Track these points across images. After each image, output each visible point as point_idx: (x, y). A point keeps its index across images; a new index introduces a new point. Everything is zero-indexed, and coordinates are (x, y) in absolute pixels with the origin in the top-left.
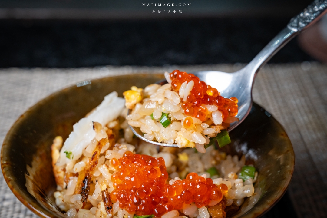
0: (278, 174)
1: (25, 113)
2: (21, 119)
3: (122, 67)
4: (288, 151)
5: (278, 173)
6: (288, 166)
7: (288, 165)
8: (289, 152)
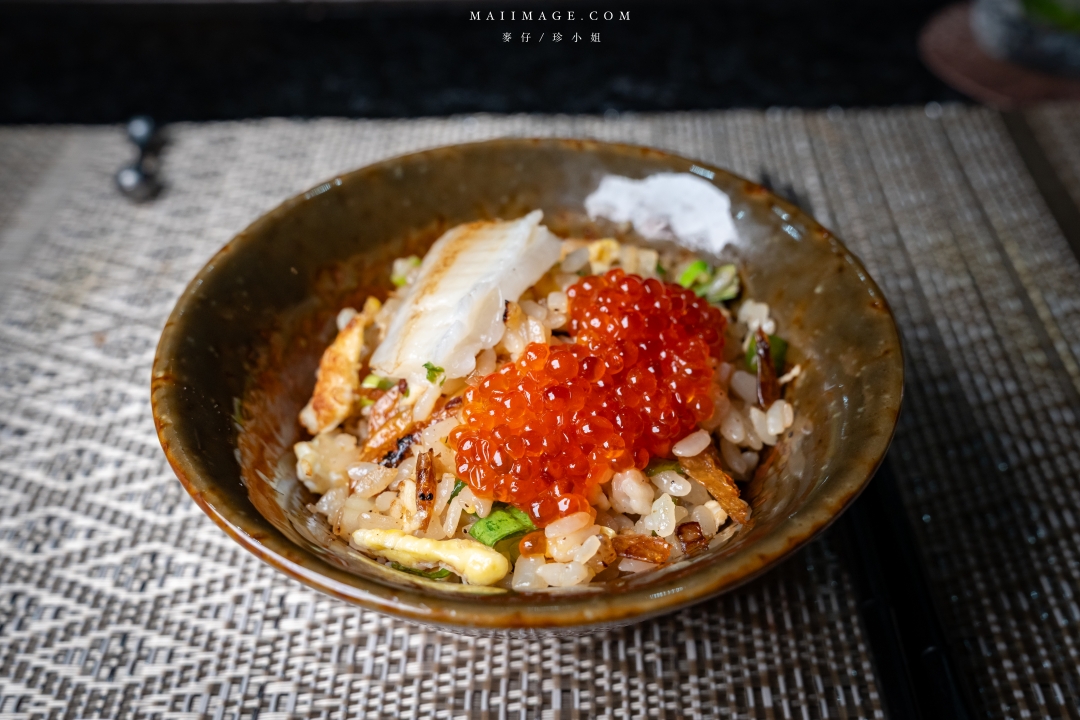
0: (859, 417)
1: (232, 241)
2: (224, 254)
3: (510, 117)
4: (887, 352)
5: (860, 413)
6: (887, 396)
7: (885, 392)
8: (890, 356)
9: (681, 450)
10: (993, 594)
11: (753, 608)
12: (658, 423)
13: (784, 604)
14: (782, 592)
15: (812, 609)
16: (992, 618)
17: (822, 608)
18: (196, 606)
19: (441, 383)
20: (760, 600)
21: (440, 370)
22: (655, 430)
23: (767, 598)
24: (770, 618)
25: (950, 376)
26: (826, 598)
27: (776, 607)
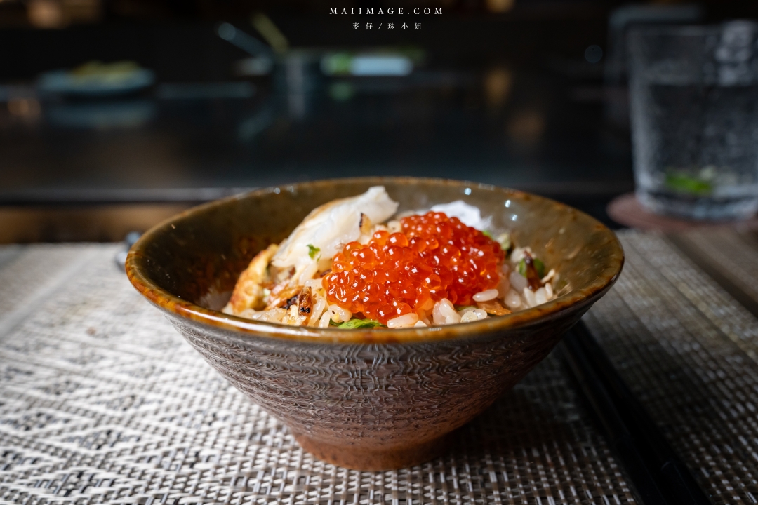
9: (478, 297)
10: (707, 446)
11: (536, 454)
12: (462, 276)
13: (558, 452)
14: (556, 446)
15: (578, 454)
16: (708, 458)
17: (585, 454)
18: (136, 457)
19: (318, 259)
20: (540, 450)
21: (317, 250)
22: (461, 281)
23: (545, 449)
24: (549, 459)
25: (656, 343)
26: (588, 449)
27: (552, 454)
